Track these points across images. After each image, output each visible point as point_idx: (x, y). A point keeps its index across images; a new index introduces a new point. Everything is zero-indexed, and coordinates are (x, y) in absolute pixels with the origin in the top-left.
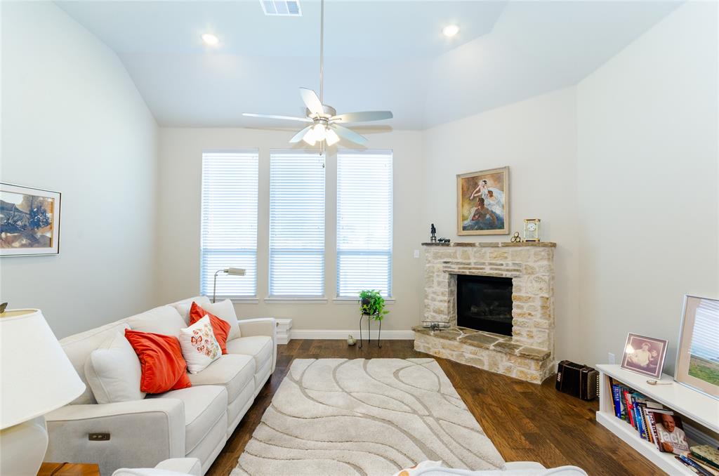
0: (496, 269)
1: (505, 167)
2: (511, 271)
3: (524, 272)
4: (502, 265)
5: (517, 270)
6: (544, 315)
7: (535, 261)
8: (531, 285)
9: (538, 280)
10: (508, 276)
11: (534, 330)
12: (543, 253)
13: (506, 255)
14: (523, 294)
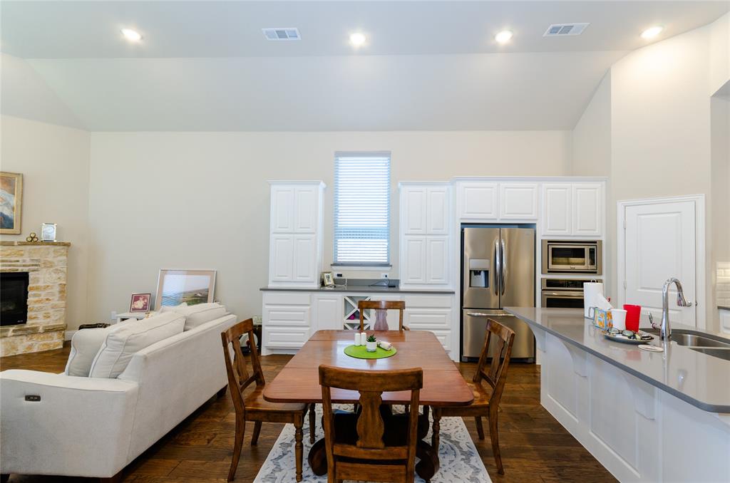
0: (10, 266)
1: (19, 174)
2: (29, 266)
3: (43, 266)
4: (18, 261)
5: (36, 265)
6: (61, 298)
7: (54, 257)
8: (49, 276)
9: (57, 271)
10: (24, 271)
11: (51, 311)
12: (63, 251)
13: (22, 252)
14: (41, 284)
